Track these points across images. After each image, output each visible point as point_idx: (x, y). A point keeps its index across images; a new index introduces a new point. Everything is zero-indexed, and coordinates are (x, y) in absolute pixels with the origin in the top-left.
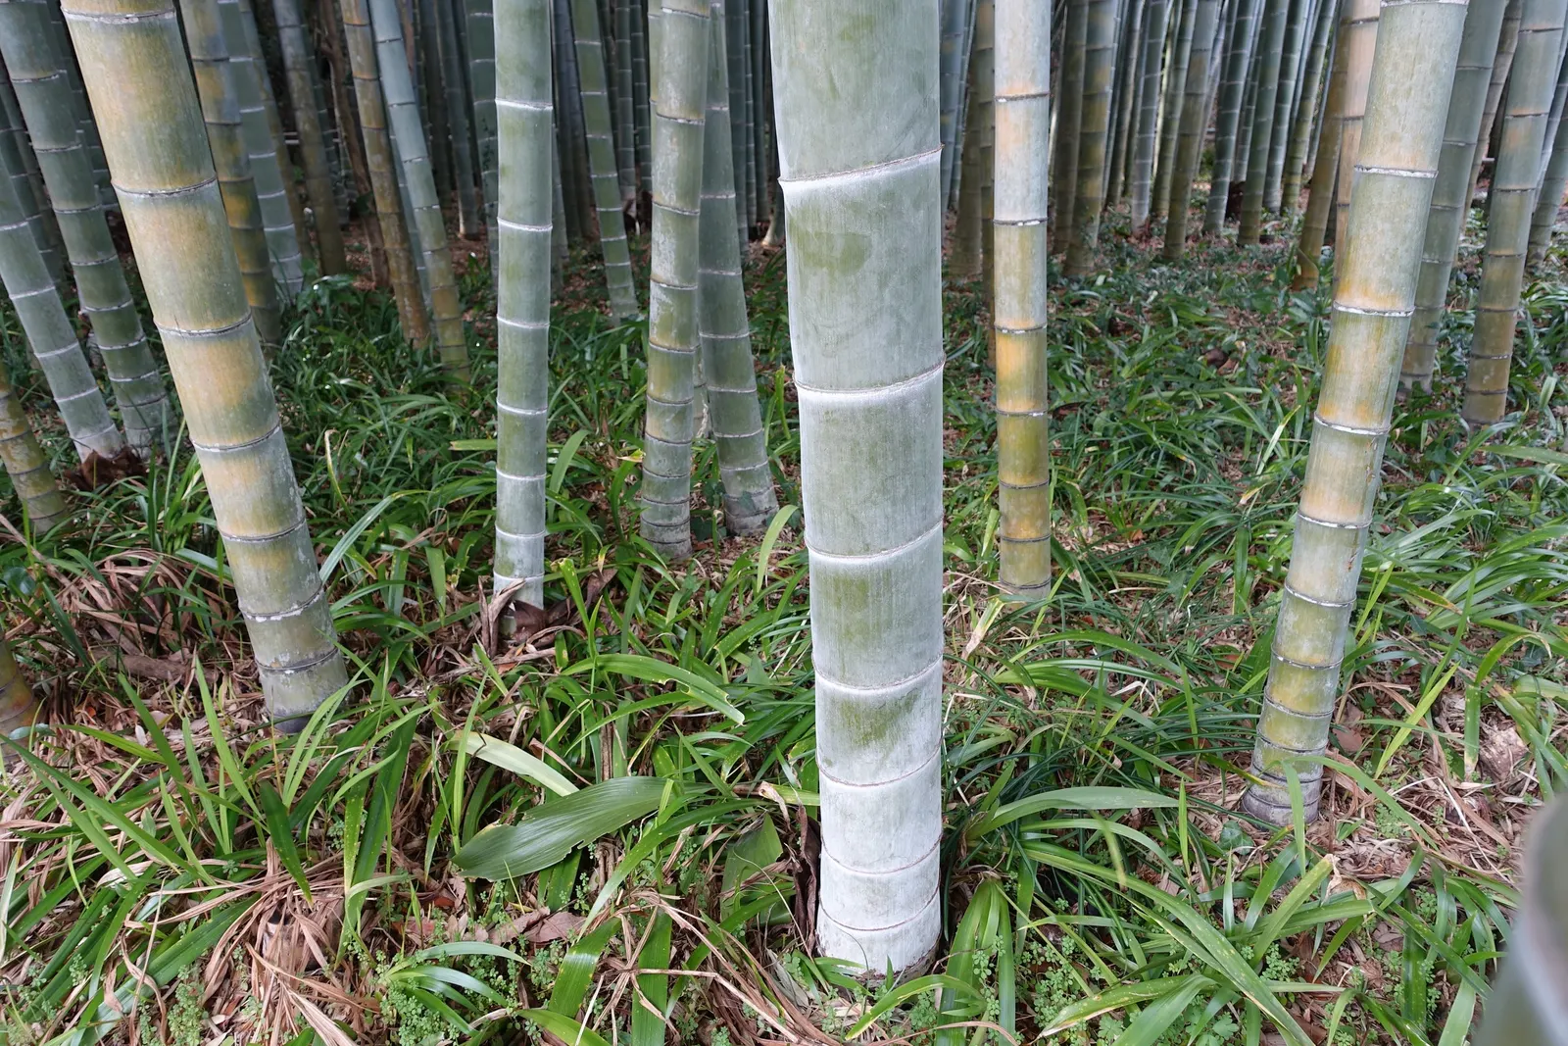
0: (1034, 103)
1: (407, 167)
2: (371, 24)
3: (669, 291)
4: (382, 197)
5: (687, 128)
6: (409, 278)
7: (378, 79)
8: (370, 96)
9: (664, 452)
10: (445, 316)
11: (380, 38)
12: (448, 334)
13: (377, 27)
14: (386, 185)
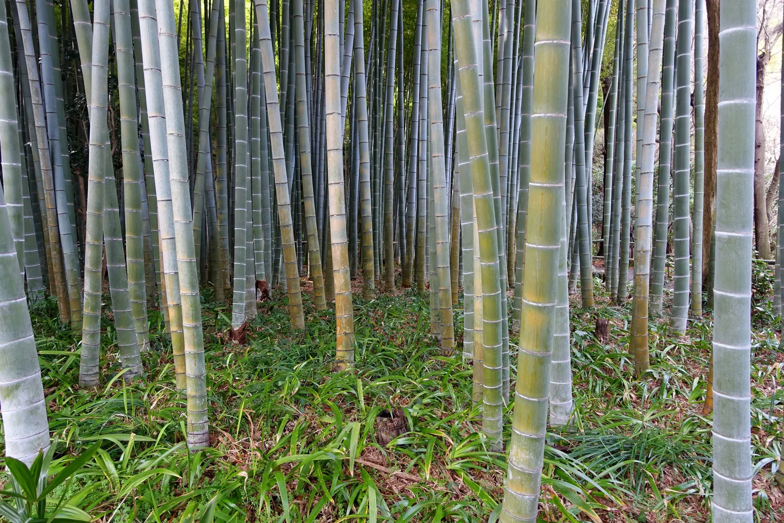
0: (169, 240)
1: (65, 255)
2: (56, 208)
3: (88, 295)
4: (55, 266)
5: (94, 245)
6: (63, 295)
7: (58, 226)
8: (53, 231)
9: (86, 348)
10: (74, 310)
11: (59, 213)
12: (75, 316)
13: (58, 209)
14: (57, 262)
